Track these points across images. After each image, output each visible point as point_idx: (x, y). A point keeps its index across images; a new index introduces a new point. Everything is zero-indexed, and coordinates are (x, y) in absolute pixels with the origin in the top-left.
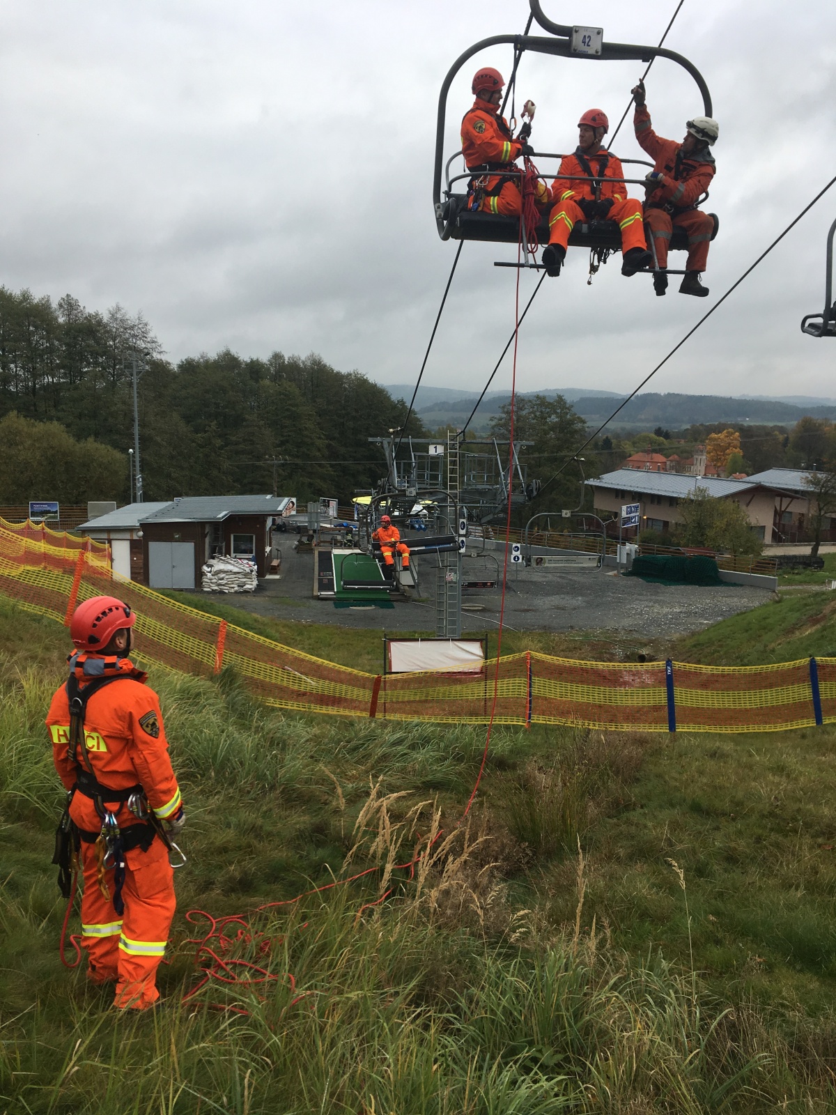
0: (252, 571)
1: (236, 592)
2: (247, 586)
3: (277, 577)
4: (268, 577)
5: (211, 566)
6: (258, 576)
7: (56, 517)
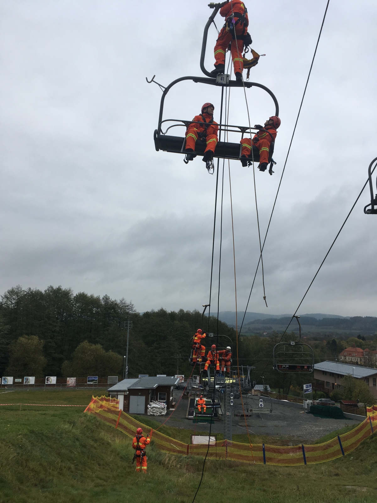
0: (165, 407)
1: (159, 415)
2: (163, 413)
3: (174, 409)
4: (171, 409)
5: (150, 405)
6: (167, 409)
7: (96, 382)
